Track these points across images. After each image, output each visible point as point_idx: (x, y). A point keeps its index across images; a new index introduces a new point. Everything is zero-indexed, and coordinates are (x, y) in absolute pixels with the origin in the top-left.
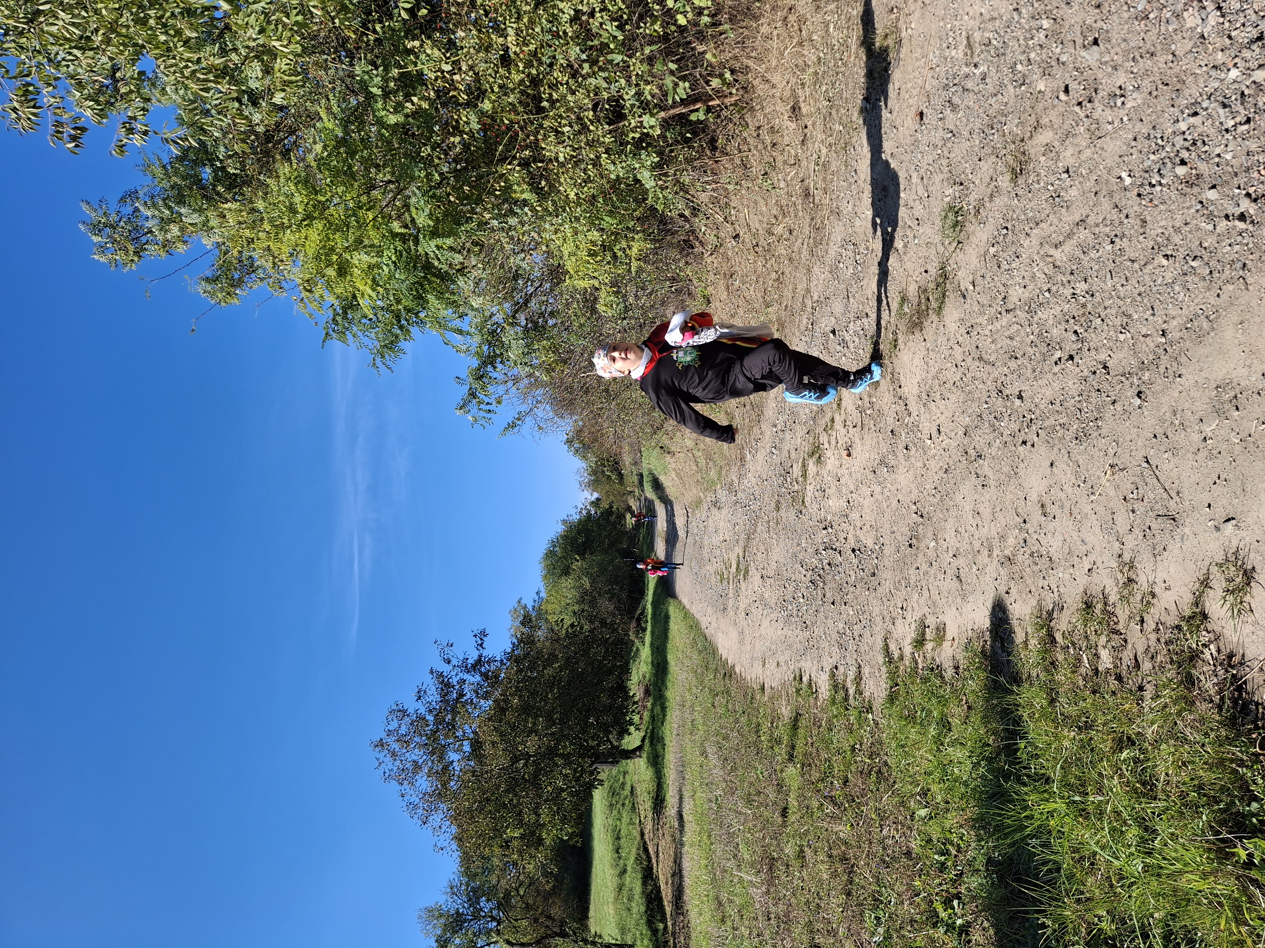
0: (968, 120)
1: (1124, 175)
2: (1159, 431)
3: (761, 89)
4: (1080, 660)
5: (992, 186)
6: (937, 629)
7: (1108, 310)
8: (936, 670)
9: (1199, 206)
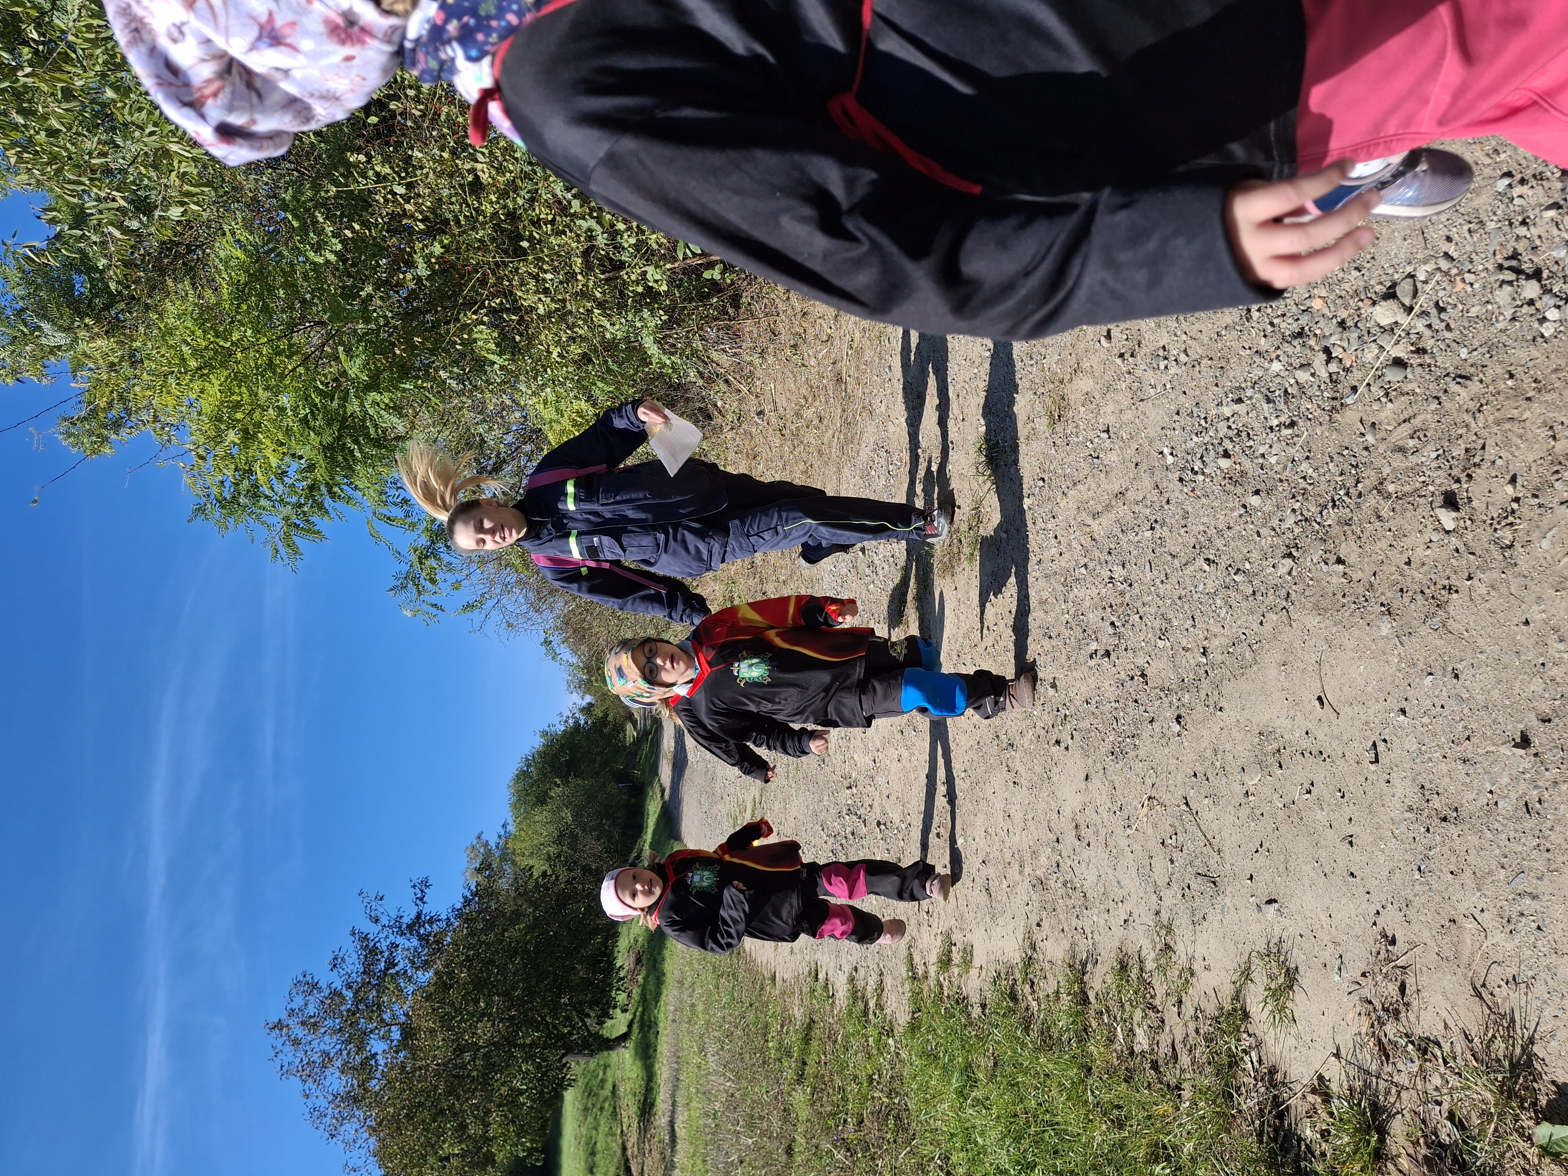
1: (1166, 451)
2: (1200, 770)
4: (1114, 1032)
5: (1029, 426)
6: (964, 950)
7: (1147, 608)
8: (962, 1001)
9: (1242, 511)
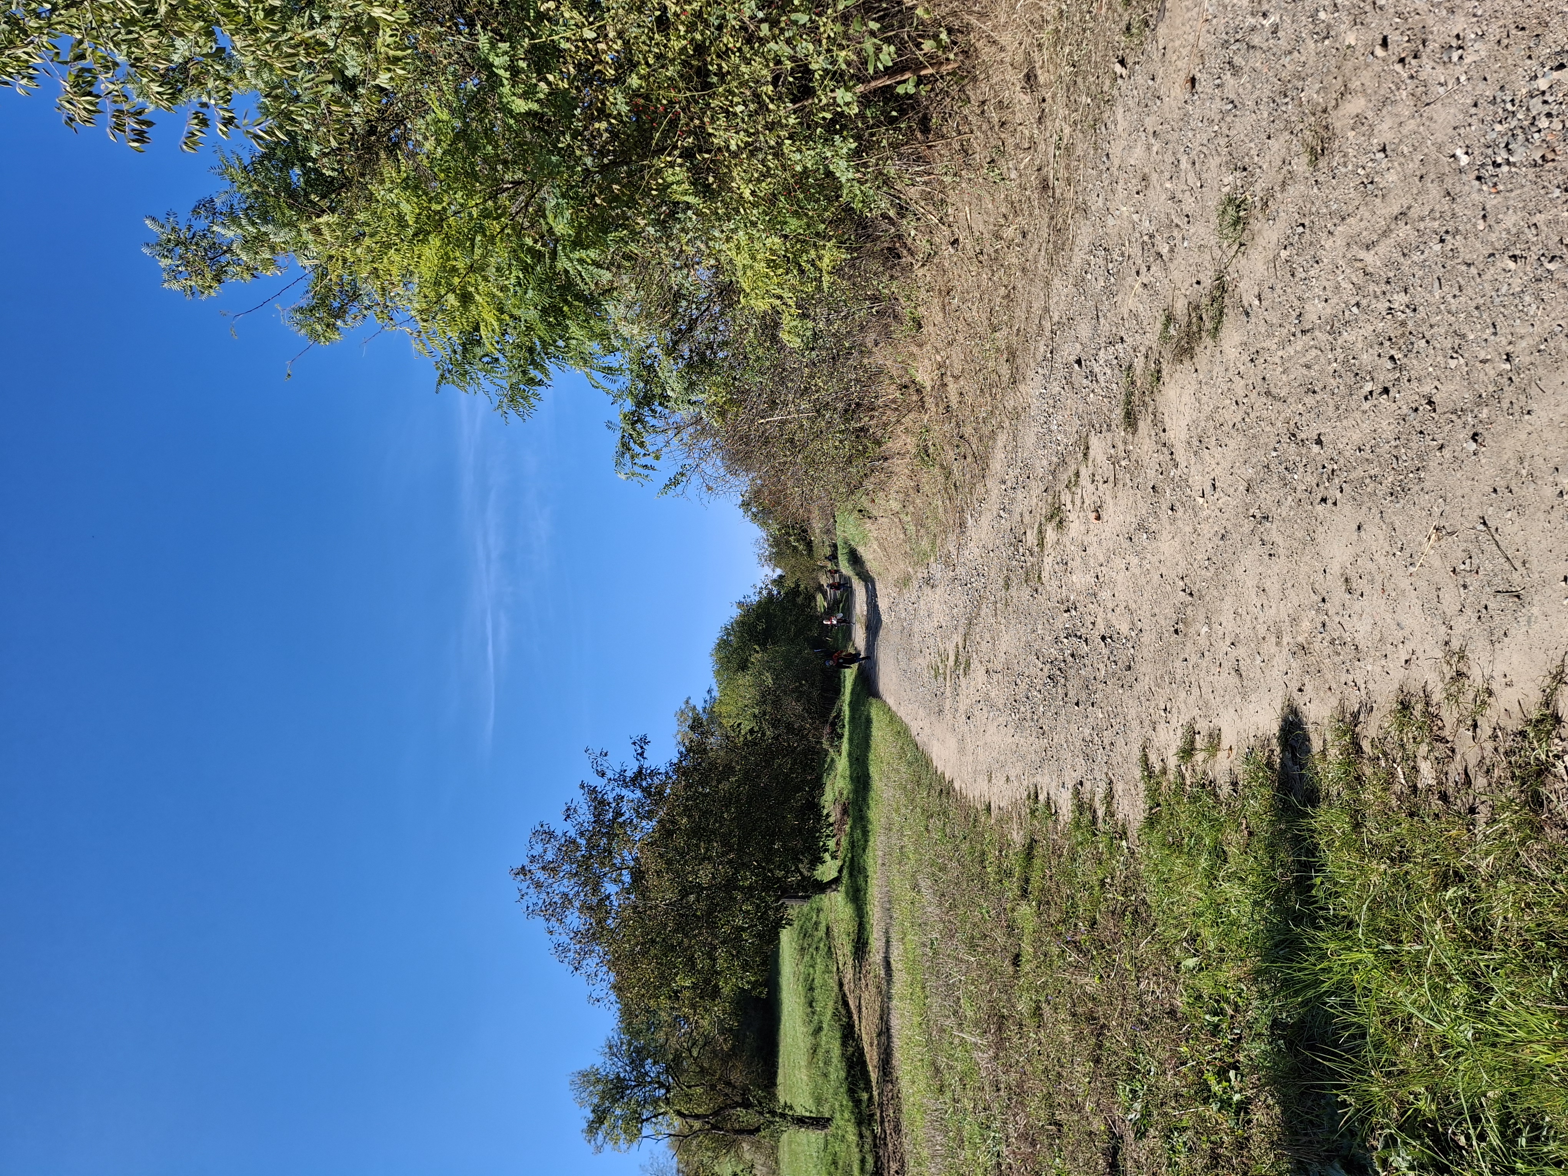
0: (1254, 86)
1: (1459, 152)
2: (1501, 484)
3: (986, 52)
4: (1393, 774)
5: (1284, 171)
6: (1210, 735)
7: (1436, 329)
8: (1209, 786)
